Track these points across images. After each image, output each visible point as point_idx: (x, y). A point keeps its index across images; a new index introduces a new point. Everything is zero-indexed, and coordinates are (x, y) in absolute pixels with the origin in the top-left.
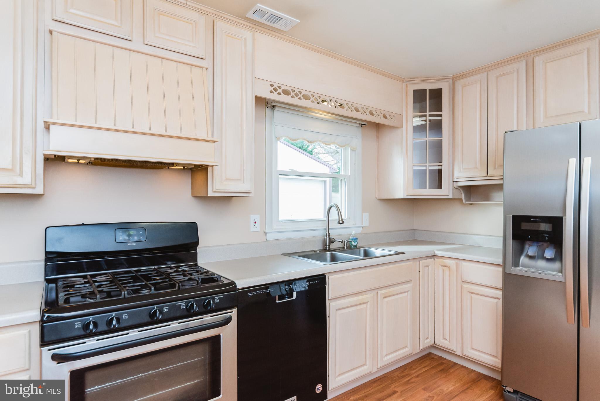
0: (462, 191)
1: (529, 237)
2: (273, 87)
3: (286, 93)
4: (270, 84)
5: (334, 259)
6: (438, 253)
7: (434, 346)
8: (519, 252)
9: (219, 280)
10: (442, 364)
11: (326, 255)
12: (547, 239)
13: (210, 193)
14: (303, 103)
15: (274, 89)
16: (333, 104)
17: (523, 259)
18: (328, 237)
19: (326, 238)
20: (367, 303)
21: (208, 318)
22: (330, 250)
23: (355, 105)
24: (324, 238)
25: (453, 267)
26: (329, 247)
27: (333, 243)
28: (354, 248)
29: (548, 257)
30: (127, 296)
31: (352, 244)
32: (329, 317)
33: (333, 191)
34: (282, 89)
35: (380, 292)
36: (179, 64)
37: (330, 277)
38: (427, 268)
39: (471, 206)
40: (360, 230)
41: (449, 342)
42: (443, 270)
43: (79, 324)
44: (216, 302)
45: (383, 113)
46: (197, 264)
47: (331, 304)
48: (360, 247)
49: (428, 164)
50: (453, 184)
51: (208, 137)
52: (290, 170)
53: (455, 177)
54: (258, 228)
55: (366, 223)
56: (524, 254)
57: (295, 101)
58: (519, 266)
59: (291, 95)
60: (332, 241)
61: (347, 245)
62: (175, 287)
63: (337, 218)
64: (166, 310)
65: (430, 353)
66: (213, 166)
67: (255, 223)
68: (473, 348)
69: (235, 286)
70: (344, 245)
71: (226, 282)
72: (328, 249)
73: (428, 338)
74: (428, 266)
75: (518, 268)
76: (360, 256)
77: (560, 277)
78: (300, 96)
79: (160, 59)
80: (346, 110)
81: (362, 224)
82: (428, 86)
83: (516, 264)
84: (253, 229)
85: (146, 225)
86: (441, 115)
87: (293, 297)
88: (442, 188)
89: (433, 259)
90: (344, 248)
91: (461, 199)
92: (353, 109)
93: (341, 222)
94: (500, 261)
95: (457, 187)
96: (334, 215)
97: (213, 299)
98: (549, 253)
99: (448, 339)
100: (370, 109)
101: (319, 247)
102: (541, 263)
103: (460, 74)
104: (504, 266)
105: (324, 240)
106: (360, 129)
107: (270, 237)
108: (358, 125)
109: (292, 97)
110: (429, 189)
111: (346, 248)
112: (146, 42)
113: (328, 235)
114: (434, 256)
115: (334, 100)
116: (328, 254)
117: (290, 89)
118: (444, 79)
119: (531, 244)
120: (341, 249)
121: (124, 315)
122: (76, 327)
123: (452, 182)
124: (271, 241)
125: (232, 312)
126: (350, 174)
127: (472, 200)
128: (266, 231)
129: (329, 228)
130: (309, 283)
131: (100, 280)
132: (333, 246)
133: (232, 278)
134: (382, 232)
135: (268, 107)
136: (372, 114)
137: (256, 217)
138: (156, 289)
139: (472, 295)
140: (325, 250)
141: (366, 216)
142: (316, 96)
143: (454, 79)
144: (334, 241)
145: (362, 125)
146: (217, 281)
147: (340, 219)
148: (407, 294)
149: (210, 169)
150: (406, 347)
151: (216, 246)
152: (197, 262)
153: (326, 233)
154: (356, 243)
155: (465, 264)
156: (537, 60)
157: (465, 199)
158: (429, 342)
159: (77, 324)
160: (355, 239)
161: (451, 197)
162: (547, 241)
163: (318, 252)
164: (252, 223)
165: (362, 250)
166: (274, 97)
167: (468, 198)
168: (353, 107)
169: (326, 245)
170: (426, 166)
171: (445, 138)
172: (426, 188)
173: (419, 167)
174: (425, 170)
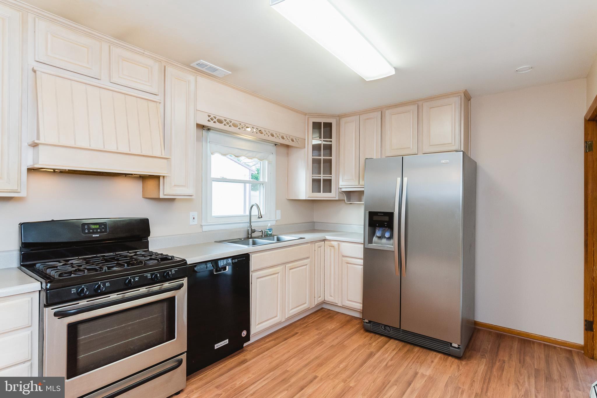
0: (345, 195)
1: (377, 225)
2: (210, 117)
3: (220, 122)
4: (208, 115)
5: (254, 243)
6: (328, 237)
7: (324, 302)
8: (372, 234)
9: (173, 258)
10: (329, 313)
11: (249, 241)
12: (386, 225)
13: (162, 196)
14: (232, 129)
15: (211, 119)
16: (255, 130)
17: (375, 239)
18: (250, 228)
19: (249, 229)
20: (278, 273)
21: (166, 285)
22: (251, 238)
23: (271, 132)
24: (247, 229)
25: (337, 247)
26: (251, 236)
27: (254, 232)
28: (270, 236)
29: (387, 237)
30: (107, 270)
31: (268, 233)
32: (251, 283)
33: (252, 190)
34: (216, 119)
35: (287, 265)
36: (138, 99)
37: (252, 255)
38: (320, 248)
39: (351, 205)
40: (274, 223)
41: (334, 298)
42: (330, 249)
43: (74, 290)
44: (173, 273)
45: (291, 137)
46: (148, 250)
47: (253, 274)
48: (274, 236)
49: (322, 175)
50: (339, 190)
51: (162, 155)
52: (221, 178)
53: (340, 184)
54: (196, 222)
55: (279, 217)
56: (375, 236)
57: (227, 128)
58: (372, 243)
59: (224, 124)
60: (253, 231)
61: (264, 233)
62: (142, 264)
63: (257, 214)
64: (137, 279)
65: (322, 308)
66: (164, 177)
67: (194, 218)
68: (348, 299)
69: (186, 263)
70: (262, 234)
71: (178, 259)
72: (250, 237)
73: (320, 297)
74: (320, 247)
75: (372, 244)
76: (274, 240)
77: (392, 248)
78: (231, 124)
79: (123, 95)
80: (265, 135)
81: (276, 218)
82: (322, 120)
83: (370, 242)
84: (192, 222)
85: (107, 220)
86: (331, 141)
87: (226, 270)
88: (331, 193)
89: (324, 242)
90: (262, 236)
91: (344, 200)
92: (269, 134)
93: (260, 217)
94: (362, 241)
95: (341, 192)
96: (255, 212)
97: (171, 271)
98: (387, 235)
99: (333, 296)
100: (281, 135)
101: (243, 236)
102: (384, 241)
103: (344, 114)
104: (364, 244)
105: (247, 230)
106: (275, 147)
107: (205, 229)
108: (273, 145)
109: (224, 125)
110: (323, 193)
111: (263, 236)
112: (112, 81)
113: (250, 227)
114: (324, 240)
115: (255, 127)
116: (251, 240)
117: (223, 119)
118: (333, 116)
119: (379, 229)
120: (261, 237)
121: (107, 283)
122: (72, 292)
123: (338, 188)
124: (206, 231)
125: (184, 280)
126: (267, 181)
127: (351, 201)
128: (203, 224)
129: (251, 221)
130: (238, 260)
131: (75, 263)
132: (254, 235)
133: (183, 257)
134: (290, 224)
135: (204, 130)
136: (283, 138)
137: (195, 214)
138: (128, 266)
139: (349, 265)
140: (248, 238)
141: (279, 212)
142: (242, 124)
143: (340, 117)
144: (255, 231)
145: (276, 144)
146: (172, 259)
147: (260, 215)
148: (306, 267)
149: (161, 179)
150: (305, 303)
151: (164, 236)
152: (148, 249)
153: (249, 225)
154: (271, 232)
155: (344, 244)
156: (387, 112)
157: (347, 200)
158: (320, 300)
159: (73, 290)
160: (270, 230)
161: (337, 199)
162: (386, 227)
163: (243, 239)
164: (191, 218)
165: (275, 237)
166: (211, 124)
167: (349, 199)
168: (269, 133)
169: (249, 234)
170: (321, 177)
171: (333, 158)
172: (321, 192)
173: (317, 177)
174: (320, 179)
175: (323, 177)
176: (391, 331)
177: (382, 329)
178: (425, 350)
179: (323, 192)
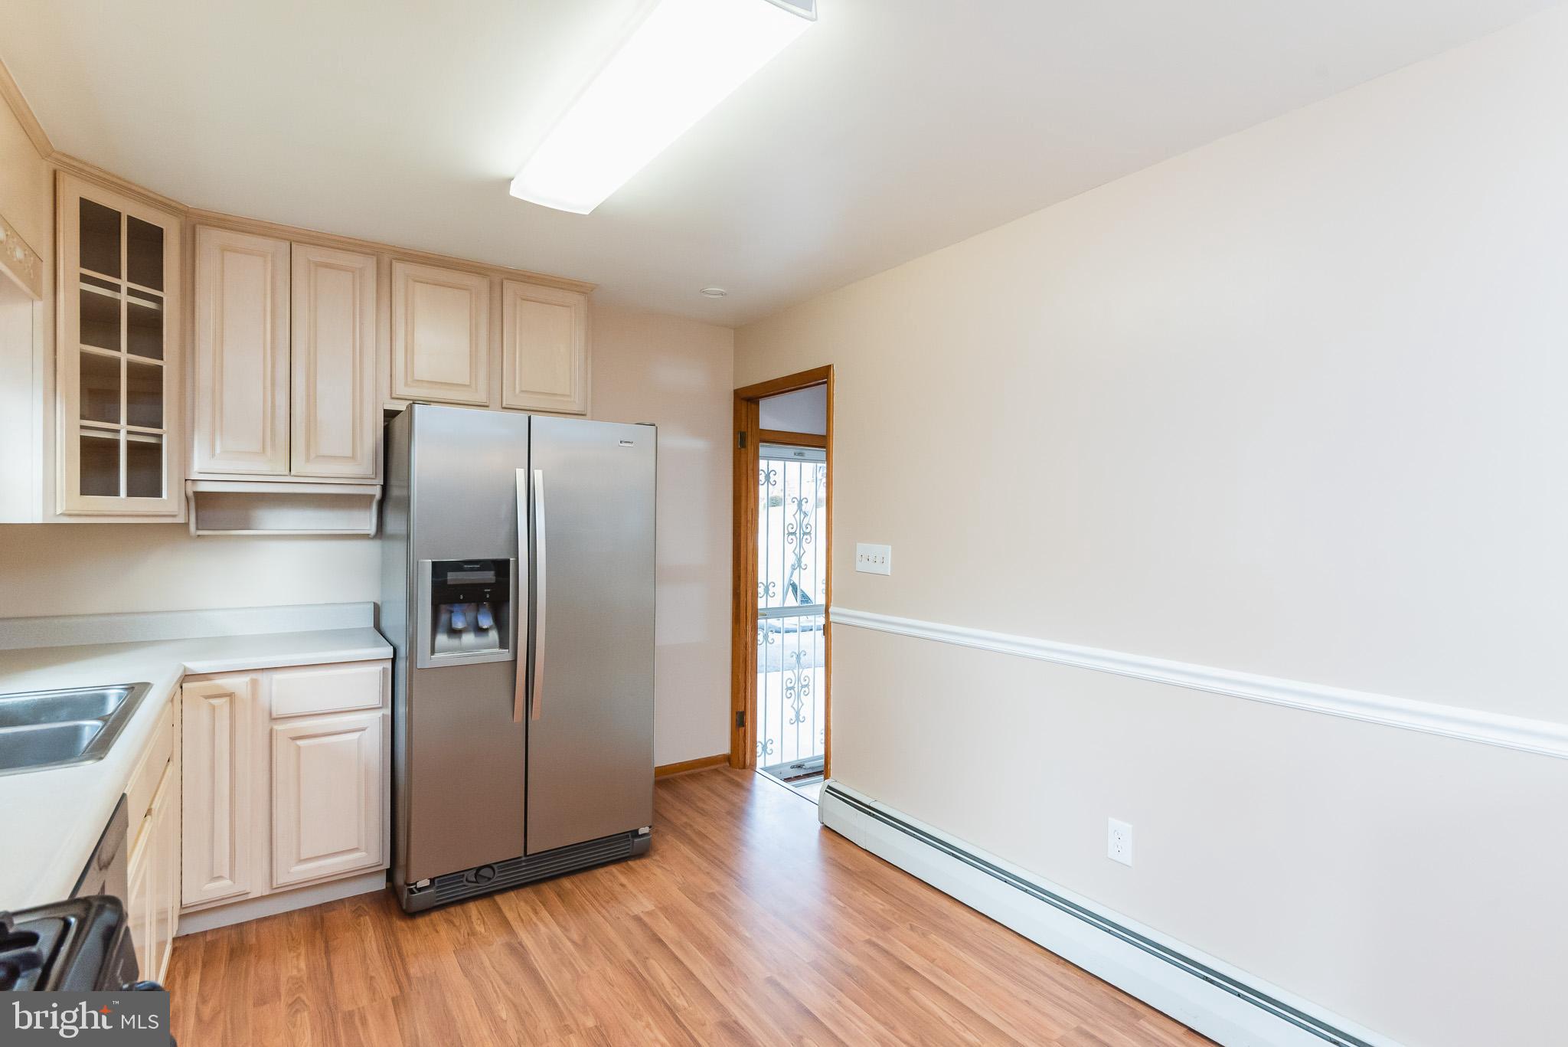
0: (192, 504)
1: (462, 597)
6: (195, 666)
7: (182, 916)
12: (488, 596)
17: (440, 639)
25: (243, 693)
29: (485, 627)
41: (232, 879)
42: (213, 708)
49: (123, 425)
50: (186, 486)
53: (190, 468)
58: (435, 653)
68: (302, 858)
77: (507, 654)
82: (127, 208)
86: (159, 301)
88: (160, 496)
89: (181, 687)
91: (188, 524)
95: (194, 496)
99: (226, 875)
103: (212, 215)
110: (127, 496)
114: (183, 680)
118: (166, 206)
123: (183, 481)
139: (300, 743)
143: (194, 222)
155: (279, 675)
156: (401, 271)
157: (195, 523)
170: (118, 431)
171: (169, 365)
172: (116, 493)
173: (100, 430)
174: (115, 444)
175: (129, 432)
176: (497, 875)
177: (470, 884)
178: (582, 876)
179: (131, 493)
